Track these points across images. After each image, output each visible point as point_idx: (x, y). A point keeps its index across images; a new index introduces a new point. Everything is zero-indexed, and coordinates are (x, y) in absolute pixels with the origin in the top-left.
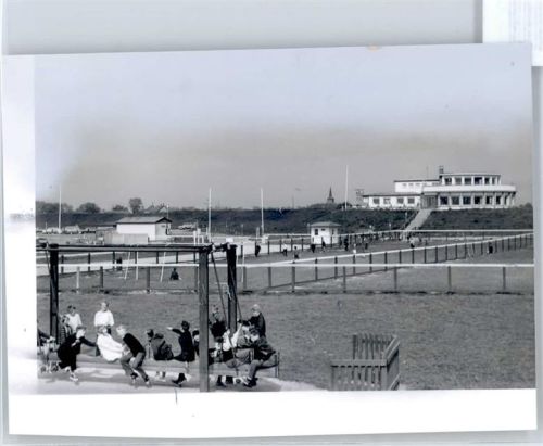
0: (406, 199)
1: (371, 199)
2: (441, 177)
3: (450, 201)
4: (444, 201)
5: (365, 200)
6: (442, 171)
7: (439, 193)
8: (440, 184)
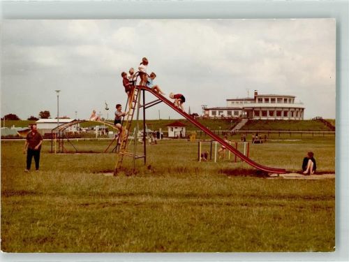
0: (233, 112)
1: (211, 112)
2: (255, 97)
3: (261, 114)
4: (257, 114)
5: (207, 112)
6: (256, 93)
7: (254, 108)
8: (255, 102)
